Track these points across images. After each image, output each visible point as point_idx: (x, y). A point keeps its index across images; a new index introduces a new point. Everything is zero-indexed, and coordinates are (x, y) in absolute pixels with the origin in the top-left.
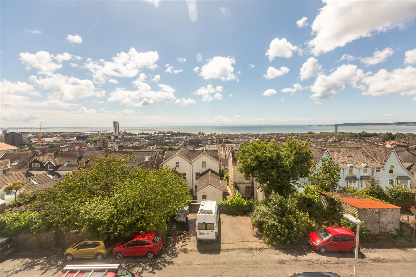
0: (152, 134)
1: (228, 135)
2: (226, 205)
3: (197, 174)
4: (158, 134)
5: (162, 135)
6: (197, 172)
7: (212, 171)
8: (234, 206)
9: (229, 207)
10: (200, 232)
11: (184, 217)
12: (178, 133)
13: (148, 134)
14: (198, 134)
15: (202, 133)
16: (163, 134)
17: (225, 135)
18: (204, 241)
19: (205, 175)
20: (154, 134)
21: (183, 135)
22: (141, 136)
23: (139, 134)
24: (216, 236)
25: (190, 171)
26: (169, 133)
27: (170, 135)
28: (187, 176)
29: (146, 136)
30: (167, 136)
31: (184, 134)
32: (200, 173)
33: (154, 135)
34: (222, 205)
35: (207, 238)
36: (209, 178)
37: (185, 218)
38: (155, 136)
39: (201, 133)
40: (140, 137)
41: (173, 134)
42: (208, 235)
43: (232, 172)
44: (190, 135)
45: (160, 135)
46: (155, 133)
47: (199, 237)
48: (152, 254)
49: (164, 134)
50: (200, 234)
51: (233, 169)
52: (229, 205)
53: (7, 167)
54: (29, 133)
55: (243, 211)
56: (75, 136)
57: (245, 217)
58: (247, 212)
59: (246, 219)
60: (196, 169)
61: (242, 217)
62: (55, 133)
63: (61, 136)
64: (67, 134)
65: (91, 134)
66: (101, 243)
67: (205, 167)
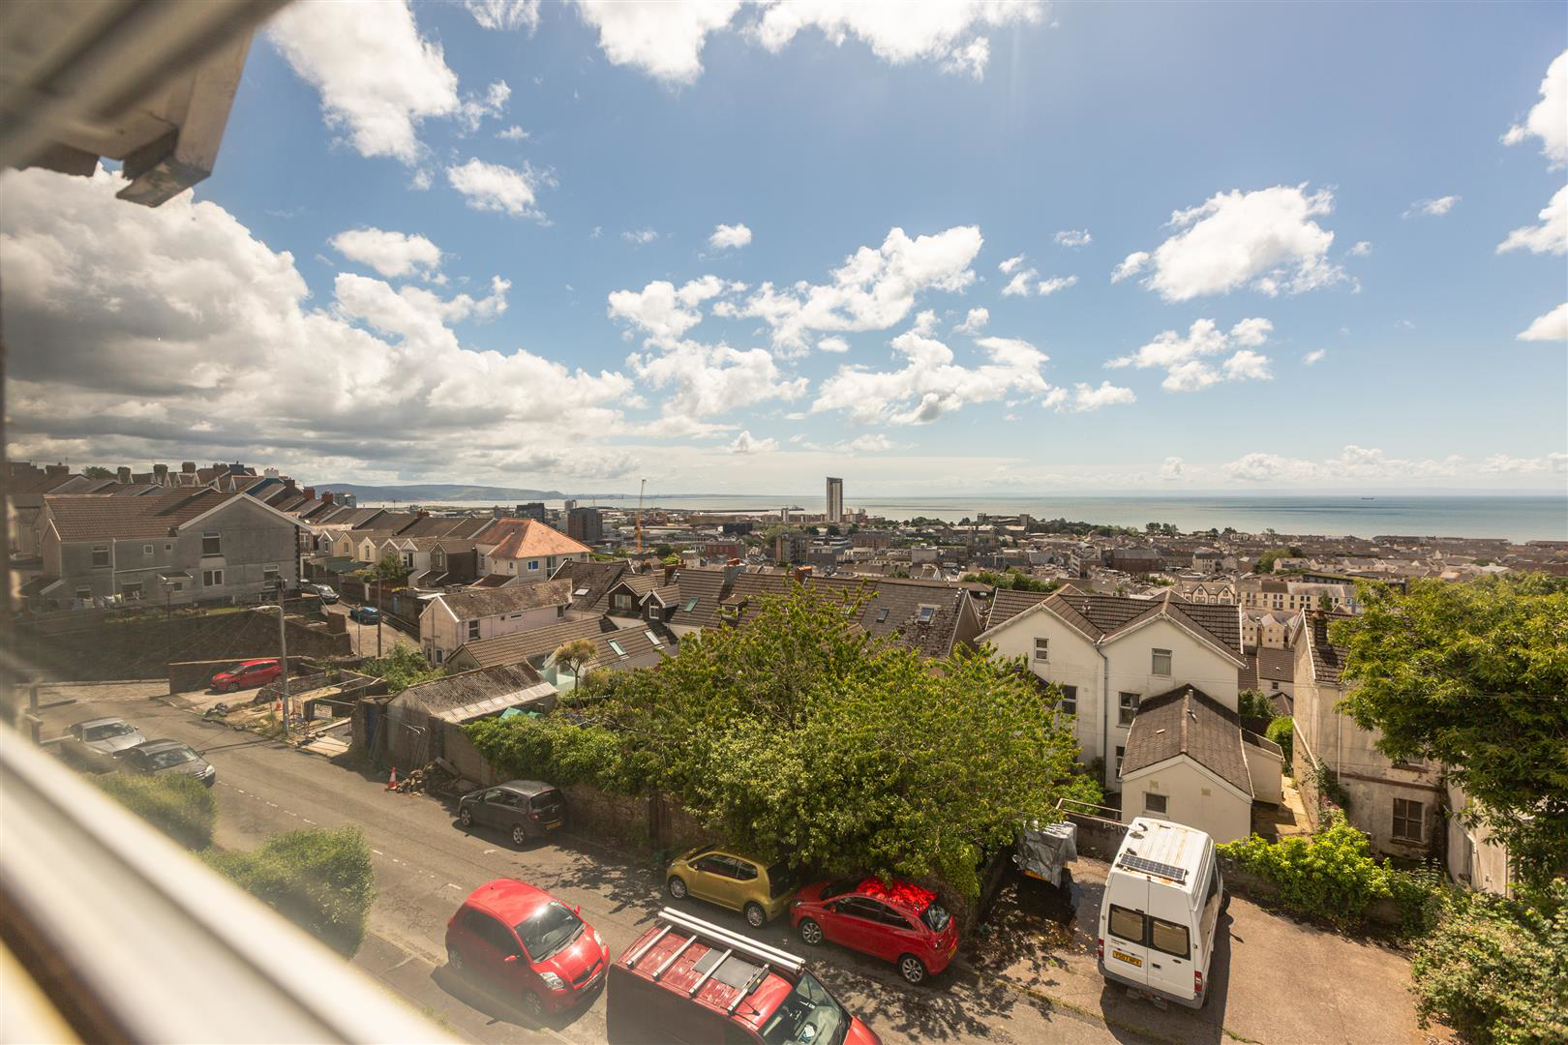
0: (952, 524)
1: (1301, 538)
2: (1261, 864)
3: (1126, 698)
4: (975, 524)
5: (989, 527)
6: (1126, 689)
7: (1201, 697)
8: (1309, 878)
9: (1280, 877)
10: (1121, 946)
11: (1053, 863)
12: (1057, 524)
13: (937, 522)
14: (1145, 530)
15: (1166, 526)
16: (994, 524)
17: (1284, 539)
18: (1136, 990)
19: (1165, 707)
20: (960, 524)
21: (1079, 533)
22: (914, 529)
23: (906, 523)
24: (1198, 988)
25: (1095, 680)
26: (1017, 522)
27: (1022, 528)
28: (1082, 700)
29: (931, 530)
30: (1012, 533)
31: (1082, 529)
32: (1142, 698)
33: (959, 528)
34: (1240, 859)
35: (1151, 984)
36: (1184, 723)
37: (1057, 870)
38: (965, 532)
39: (1158, 526)
40: (912, 535)
41: (1033, 526)
42: (1156, 970)
43: (1315, 718)
44: (1106, 532)
45: (981, 528)
46: (966, 521)
47: (1113, 964)
48: (917, 966)
49: (1000, 523)
50: (1119, 955)
51: (1316, 702)
52: (1283, 870)
53: (567, 600)
54: (618, 510)
55: (1362, 916)
56: (720, 522)
57: (1372, 949)
58: (1389, 926)
59: (1379, 960)
60: (1120, 683)
61: (1354, 946)
62: (673, 511)
63: (686, 521)
64: (703, 517)
65: (762, 517)
66: (761, 870)
67: (1169, 674)
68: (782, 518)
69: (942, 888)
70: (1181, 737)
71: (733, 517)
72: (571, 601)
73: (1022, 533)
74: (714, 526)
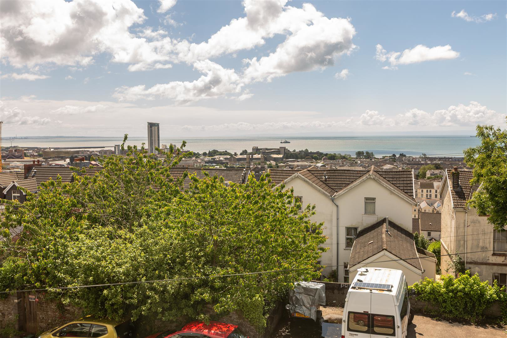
0: (236, 154)
1: (440, 159)
2: (430, 293)
3: (349, 230)
4: (251, 154)
5: (259, 156)
6: (349, 225)
7: (392, 225)
8: (456, 297)
9: (440, 299)
11: (311, 306)
12: (303, 153)
13: (226, 153)
14: (355, 157)
15: (367, 153)
16: (263, 153)
17: (432, 159)
19: (373, 231)
20: (241, 154)
21: (316, 159)
23: (205, 154)
25: (331, 221)
26: (278, 152)
27: (281, 156)
29: (222, 159)
30: (275, 159)
31: (318, 156)
32: (359, 230)
33: (241, 157)
34: (419, 293)
36: (384, 236)
37: (314, 310)
38: (244, 159)
39: (363, 153)
41: (289, 155)
43: (453, 230)
44: (333, 157)
45: (256, 156)
46: (245, 152)
49: (267, 154)
51: (454, 222)
52: (442, 295)
55: (482, 315)
56: (67, 155)
57: (490, 330)
58: (496, 318)
59: (492, 333)
60: (347, 220)
61: (481, 329)
62: (28, 149)
63: (40, 156)
64: (53, 152)
65: (100, 152)
66: (110, 328)
67: (374, 213)
68: (115, 152)
69: (241, 324)
70: (382, 242)
71: (78, 152)
73: (282, 159)
74: (63, 158)
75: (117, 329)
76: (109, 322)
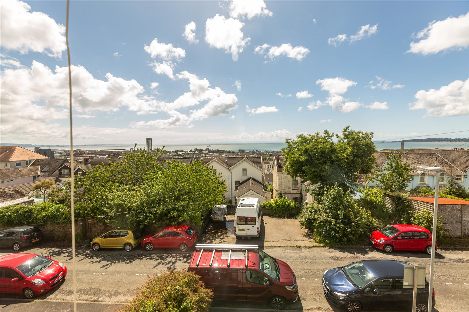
0: (187, 152)
1: (272, 152)
2: (269, 207)
3: (236, 182)
4: (194, 151)
5: (198, 152)
6: (236, 180)
7: (254, 179)
9: (273, 209)
10: (240, 227)
11: (221, 215)
12: (216, 151)
13: (183, 151)
14: (238, 152)
15: (243, 150)
16: (199, 151)
17: (269, 152)
18: (244, 236)
19: (246, 183)
20: (189, 151)
21: (222, 153)
22: (175, 153)
23: (173, 152)
24: (258, 231)
25: (229, 179)
26: (206, 150)
27: (207, 152)
28: (226, 183)
29: (181, 154)
30: (204, 153)
31: (223, 152)
32: (240, 182)
33: (189, 153)
34: (265, 207)
35: (247, 234)
36: (250, 184)
37: (222, 217)
38: (191, 154)
39: (241, 150)
40: (175, 155)
41: (210, 152)
42: (248, 230)
44: (229, 152)
45: (196, 152)
46: (191, 151)
47: (238, 233)
48: (185, 246)
49: (201, 151)
50: (240, 230)
51: (278, 177)
53: (37, 174)
54: (61, 150)
55: (289, 214)
56: (106, 153)
57: (292, 219)
58: (294, 215)
59: (293, 221)
60: (235, 179)
61: (289, 220)
62: (86, 151)
63: (92, 154)
64: (99, 152)
65: (123, 151)
66: (130, 232)
67: (246, 175)
68: (131, 151)
69: (191, 225)
70: (250, 187)
72: (39, 174)
73: (207, 153)
74: (105, 155)
75: (133, 232)
76: (129, 229)
